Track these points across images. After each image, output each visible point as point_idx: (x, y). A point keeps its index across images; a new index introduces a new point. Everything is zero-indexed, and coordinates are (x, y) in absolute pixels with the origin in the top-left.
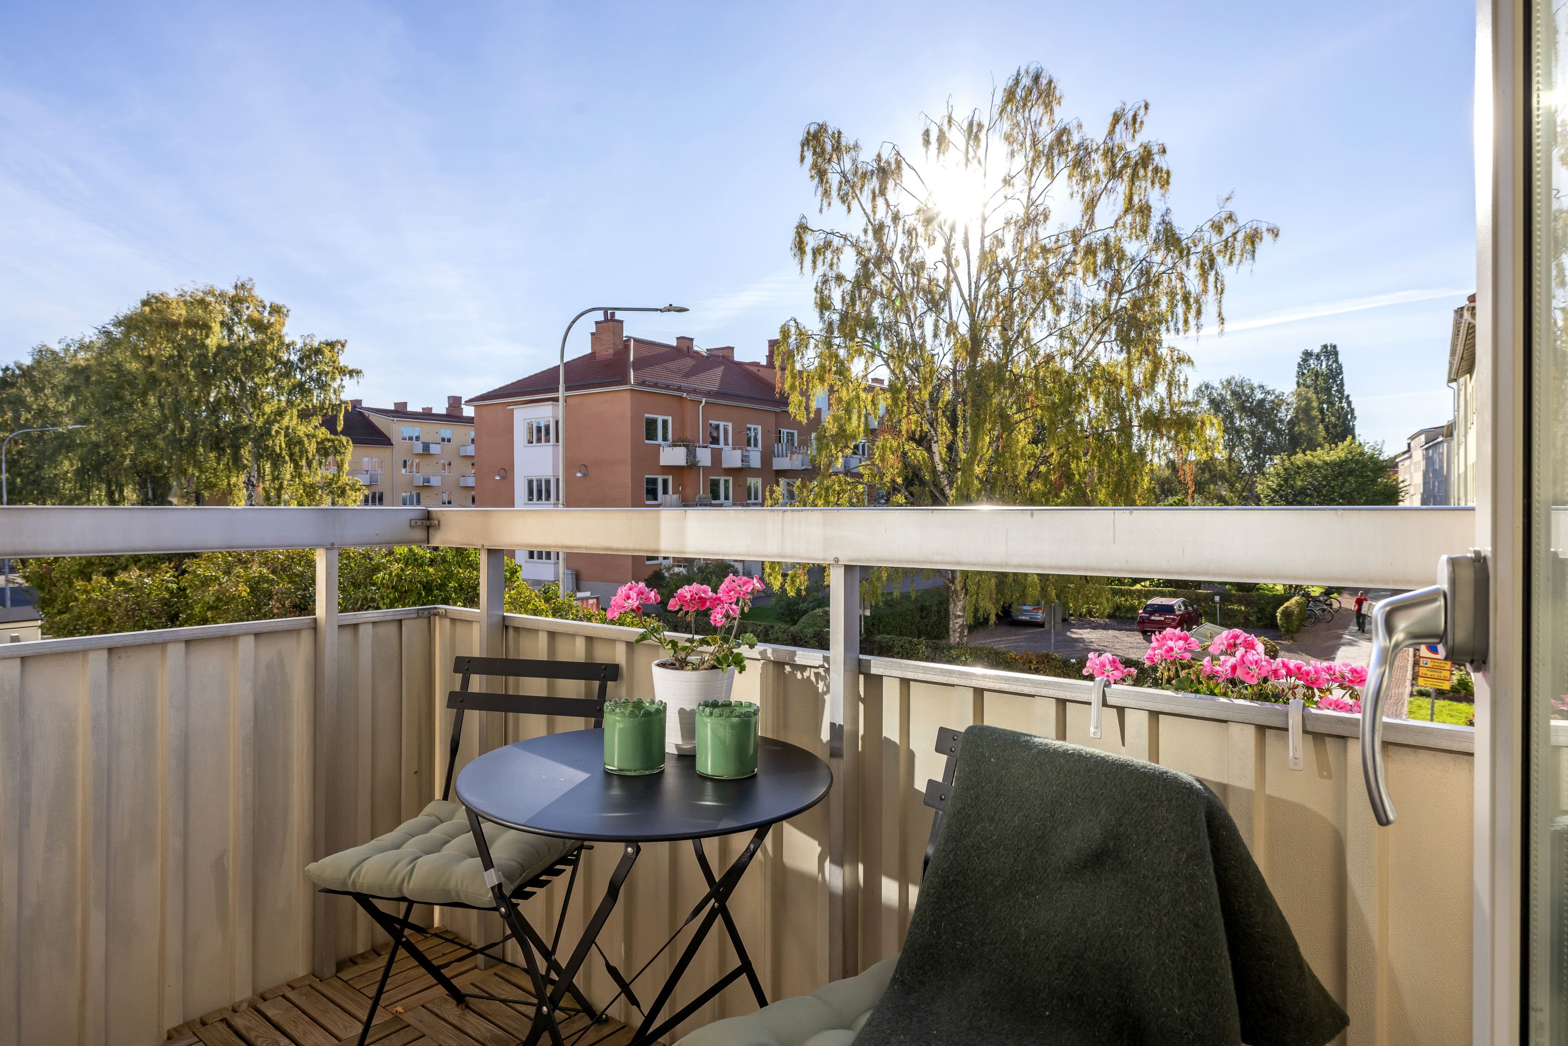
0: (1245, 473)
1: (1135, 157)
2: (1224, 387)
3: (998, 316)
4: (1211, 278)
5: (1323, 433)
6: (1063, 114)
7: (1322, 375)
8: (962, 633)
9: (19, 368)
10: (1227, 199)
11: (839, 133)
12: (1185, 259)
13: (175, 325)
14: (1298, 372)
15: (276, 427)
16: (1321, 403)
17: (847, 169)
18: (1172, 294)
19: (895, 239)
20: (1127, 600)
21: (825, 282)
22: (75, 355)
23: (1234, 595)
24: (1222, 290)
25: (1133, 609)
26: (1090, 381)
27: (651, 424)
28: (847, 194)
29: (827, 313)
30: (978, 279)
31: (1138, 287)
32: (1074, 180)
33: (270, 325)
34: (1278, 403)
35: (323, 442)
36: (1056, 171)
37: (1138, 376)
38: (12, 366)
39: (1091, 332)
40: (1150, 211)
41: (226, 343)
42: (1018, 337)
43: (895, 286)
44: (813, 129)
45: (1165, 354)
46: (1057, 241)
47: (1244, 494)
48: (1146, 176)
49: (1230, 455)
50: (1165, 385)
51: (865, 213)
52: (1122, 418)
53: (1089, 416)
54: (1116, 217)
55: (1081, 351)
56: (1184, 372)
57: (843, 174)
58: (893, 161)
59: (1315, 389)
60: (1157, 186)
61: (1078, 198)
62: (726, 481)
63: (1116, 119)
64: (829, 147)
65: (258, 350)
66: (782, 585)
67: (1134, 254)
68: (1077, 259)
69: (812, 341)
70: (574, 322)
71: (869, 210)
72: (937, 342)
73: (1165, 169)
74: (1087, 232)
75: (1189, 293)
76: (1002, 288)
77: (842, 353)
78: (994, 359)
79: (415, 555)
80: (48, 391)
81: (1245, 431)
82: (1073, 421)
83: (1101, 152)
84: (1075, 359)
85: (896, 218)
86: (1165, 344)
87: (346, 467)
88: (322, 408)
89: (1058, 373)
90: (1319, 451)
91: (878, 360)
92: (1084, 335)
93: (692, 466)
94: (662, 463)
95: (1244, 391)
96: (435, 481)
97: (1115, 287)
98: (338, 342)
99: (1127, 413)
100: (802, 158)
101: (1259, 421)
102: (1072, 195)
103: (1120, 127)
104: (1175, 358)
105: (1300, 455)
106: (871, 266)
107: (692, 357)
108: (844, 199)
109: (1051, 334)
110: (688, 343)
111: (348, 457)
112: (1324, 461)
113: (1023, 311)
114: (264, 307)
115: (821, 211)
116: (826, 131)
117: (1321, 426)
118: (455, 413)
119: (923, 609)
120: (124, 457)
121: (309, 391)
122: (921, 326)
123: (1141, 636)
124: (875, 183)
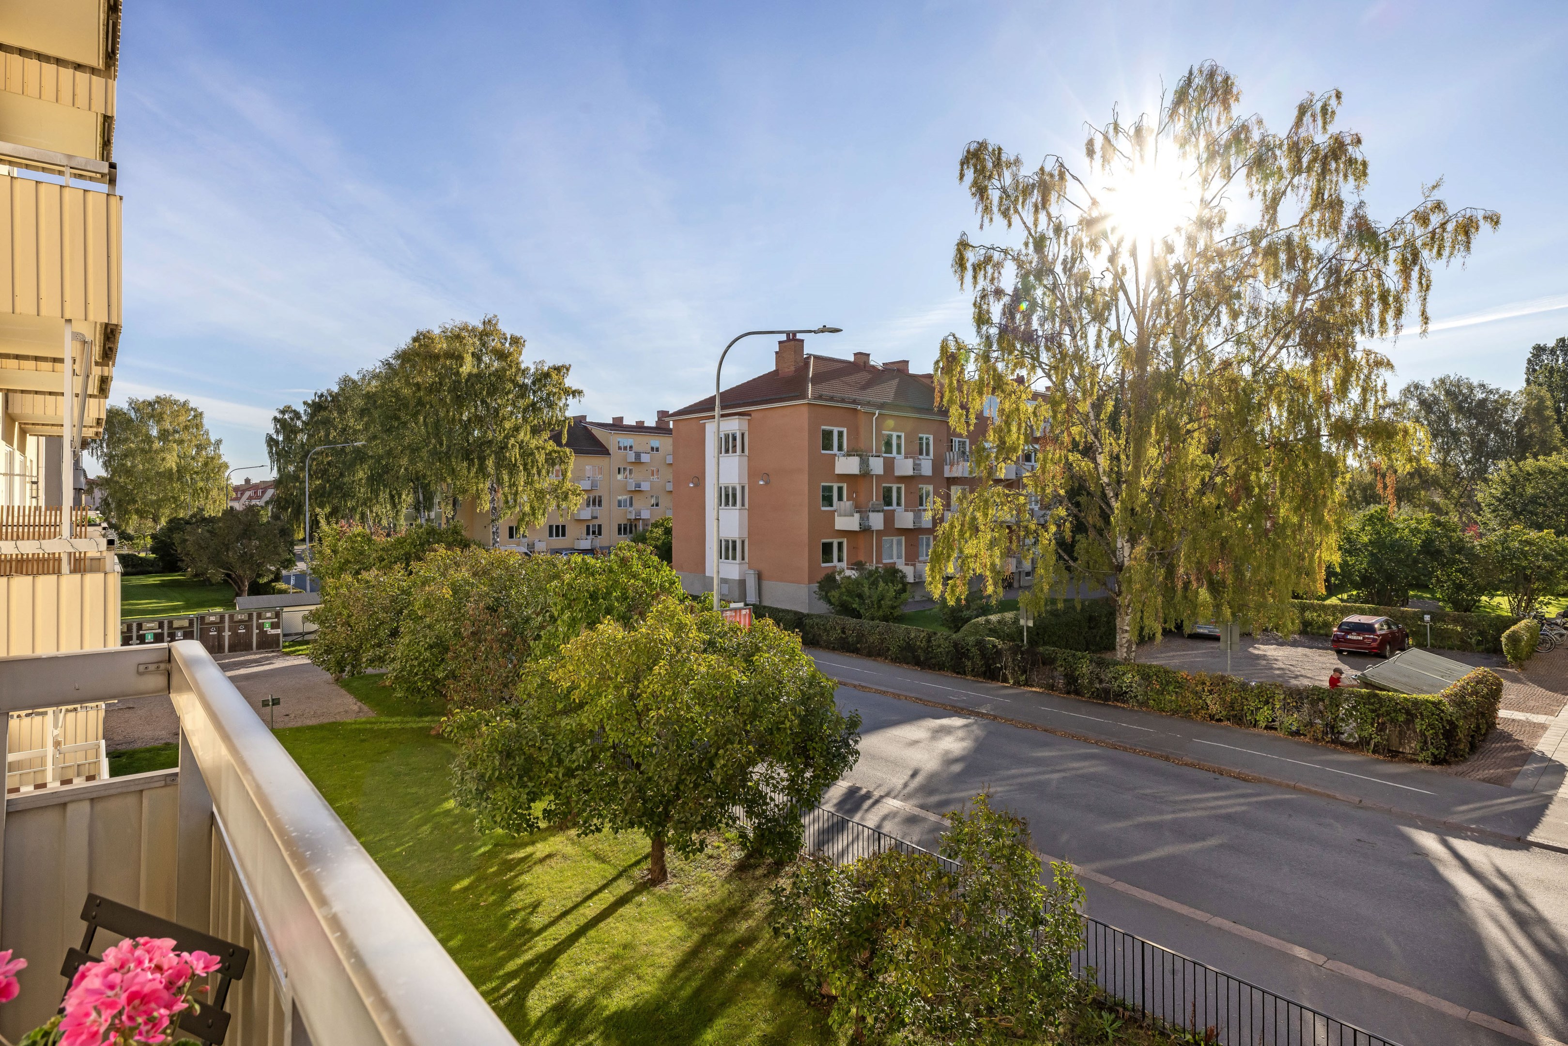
0: (1463, 478)
1: (1324, 150)
2: (1436, 387)
3: (1168, 323)
4: (1415, 274)
5: (1560, 435)
6: (1240, 111)
7: (1558, 371)
8: (1129, 648)
9: (331, 395)
10: (1434, 187)
11: (1000, 149)
12: (1382, 255)
13: (437, 357)
14: (1528, 369)
15: (512, 441)
16: (1557, 402)
17: (1007, 184)
18: (1367, 294)
19: (1058, 251)
20: (1319, 616)
21: (983, 297)
22: (369, 383)
23: (1447, 615)
24: (1428, 287)
25: (1327, 625)
26: (1271, 388)
27: (828, 435)
28: (1008, 209)
29: (985, 328)
30: (1147, 286)
31: (1326, 287)
32: (1254, 179)
33: (510, 354)
34: (1504, 401)
35: (550, 453)
36: (1233, 171)
37: (1329, 381)
38: (325, 393)
39: (1272, 336)
40: (1342, 206)
41: (475, 371)
42: (1190, 345)
43: (1057, 298)
44: (973, 147)
45: (1359, 357)
46: (1235, 242)
47: (1462, 501)
48: (1337, 170)
49: (1445, 459)
50: (1359, 390)
51: (1026, 226)
52: (1309, 427)
53: (1271, 425)
54: (1301, 215)
55: (1261, 358)
56: (1383, 376)
57: (1004, 190)
58: (1056, 173)
59: (1549, 386)
60: (1351, 178)
61: (1258, 197)
62: (899, 489)
63: (1303, 110)
64: (989, 165)
65: (499, 375)
66: (943, 593)
67: (1322, 252)
68: (1259, 261)
69: (973, 355)
70: (730, 346)
71: (1030, 224)
72: (1100, 352)
73: (1360, 159)
74: (1269, 232)
75: (1388, 291)
76: (1173, 295)
77: (1000, 366)
78: (1163, 368)
79: (587, 564)
80: (349, 413)
81: (1463, 433)
82: (1253, 430)
83: (1285, 147)
84: (1254, 365)
85: (1058, 230)
86: (1359, 347)
87: (569, 474)
88: (550, 424)
89: (1234, 381)
90: (1554, 456)
91: (1040, 373)
92: (1265, 340)
93: (865, 474)
94: (837, 472)
95: (1460, 391)
96: (645, 486)
97: (1301, 288)
98: (563, 366)
99: (1315, 422)
100: (962, 176)
101: (1479, 423)
102: (1252, 195)
103: (1307, 118)
104: (1371, 361)
105: (1530, 461)
106: (1032, 278)
107: (869, 372)
108: (1005, 214)
109: (1227, 340)
110: (864, 358)
111: (571, 466)
112: (1561, 467)
113: (1196, 318)
114: (506, 339)
115: (981, 227)
116: (986, 148)
117: (1557, 428)
118: (663, 426)
119: (1091, 619)
120: (400, 467)
121: (540, 409)
122: (1084, 337)
123: (1336, 657)
124: (1036, 196)
